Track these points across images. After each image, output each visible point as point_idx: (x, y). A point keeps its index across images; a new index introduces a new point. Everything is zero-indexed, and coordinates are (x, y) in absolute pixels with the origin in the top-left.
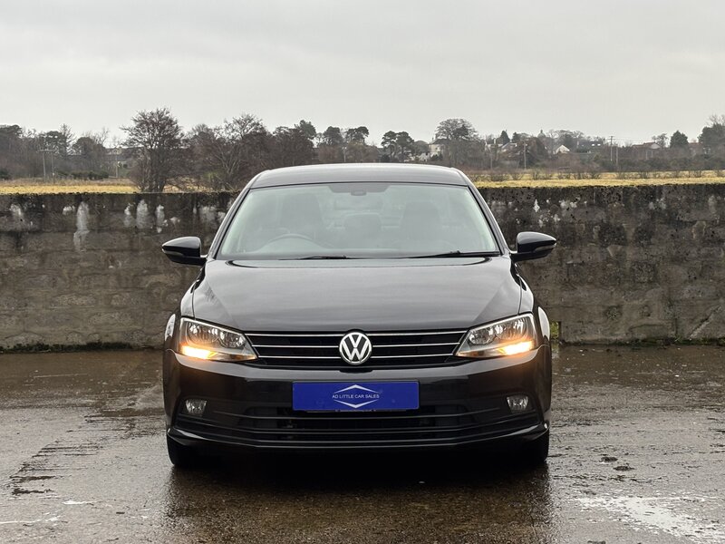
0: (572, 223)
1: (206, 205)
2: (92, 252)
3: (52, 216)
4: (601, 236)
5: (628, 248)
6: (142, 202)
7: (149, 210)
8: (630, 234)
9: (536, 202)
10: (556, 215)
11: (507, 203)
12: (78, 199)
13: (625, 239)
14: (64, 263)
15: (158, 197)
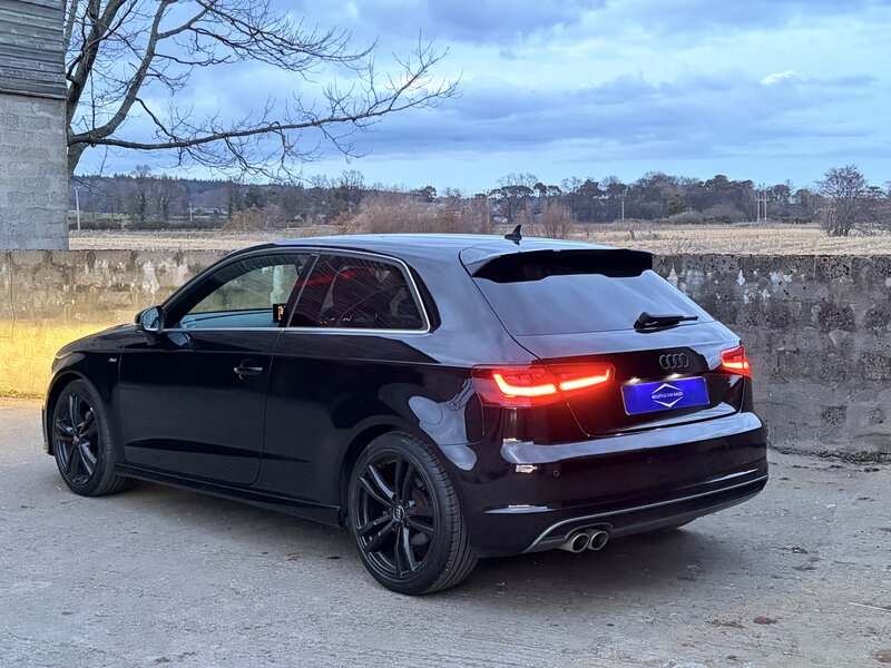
0: (785, 301)
4: (822, 319)
5: (856, 335)
8: (860, 318)
9: (741, 273)
10: (765, 290)
11: (705, 274)
13: (852, 323)
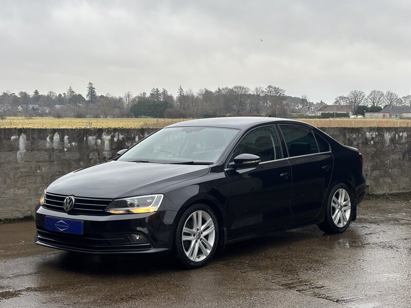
1: (90, 136)
2: (28, 163)
3: (5, 142)
6: (57, 133)
7: (60, 138)
12: (20, 131)
14: (11, 170)
15: (65, 131)
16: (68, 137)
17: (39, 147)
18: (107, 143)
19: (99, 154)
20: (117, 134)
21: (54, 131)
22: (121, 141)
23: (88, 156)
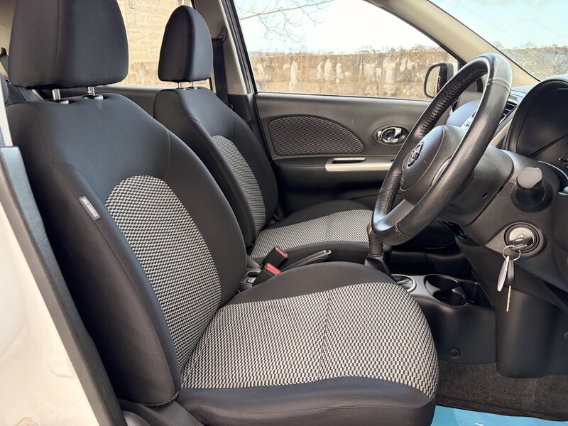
1: (369, 62)
3: (278, 71)
6: (328, 61)
7: (332, 67)
12: (292, 59)
15: (338, 58)
16: (340, 65)
17: (310, 78)
18: (389, 73)
19: (377, 88)
20: (404, 61)
21: (325, 58)
22: (409, 71)
23: (365, 90)
